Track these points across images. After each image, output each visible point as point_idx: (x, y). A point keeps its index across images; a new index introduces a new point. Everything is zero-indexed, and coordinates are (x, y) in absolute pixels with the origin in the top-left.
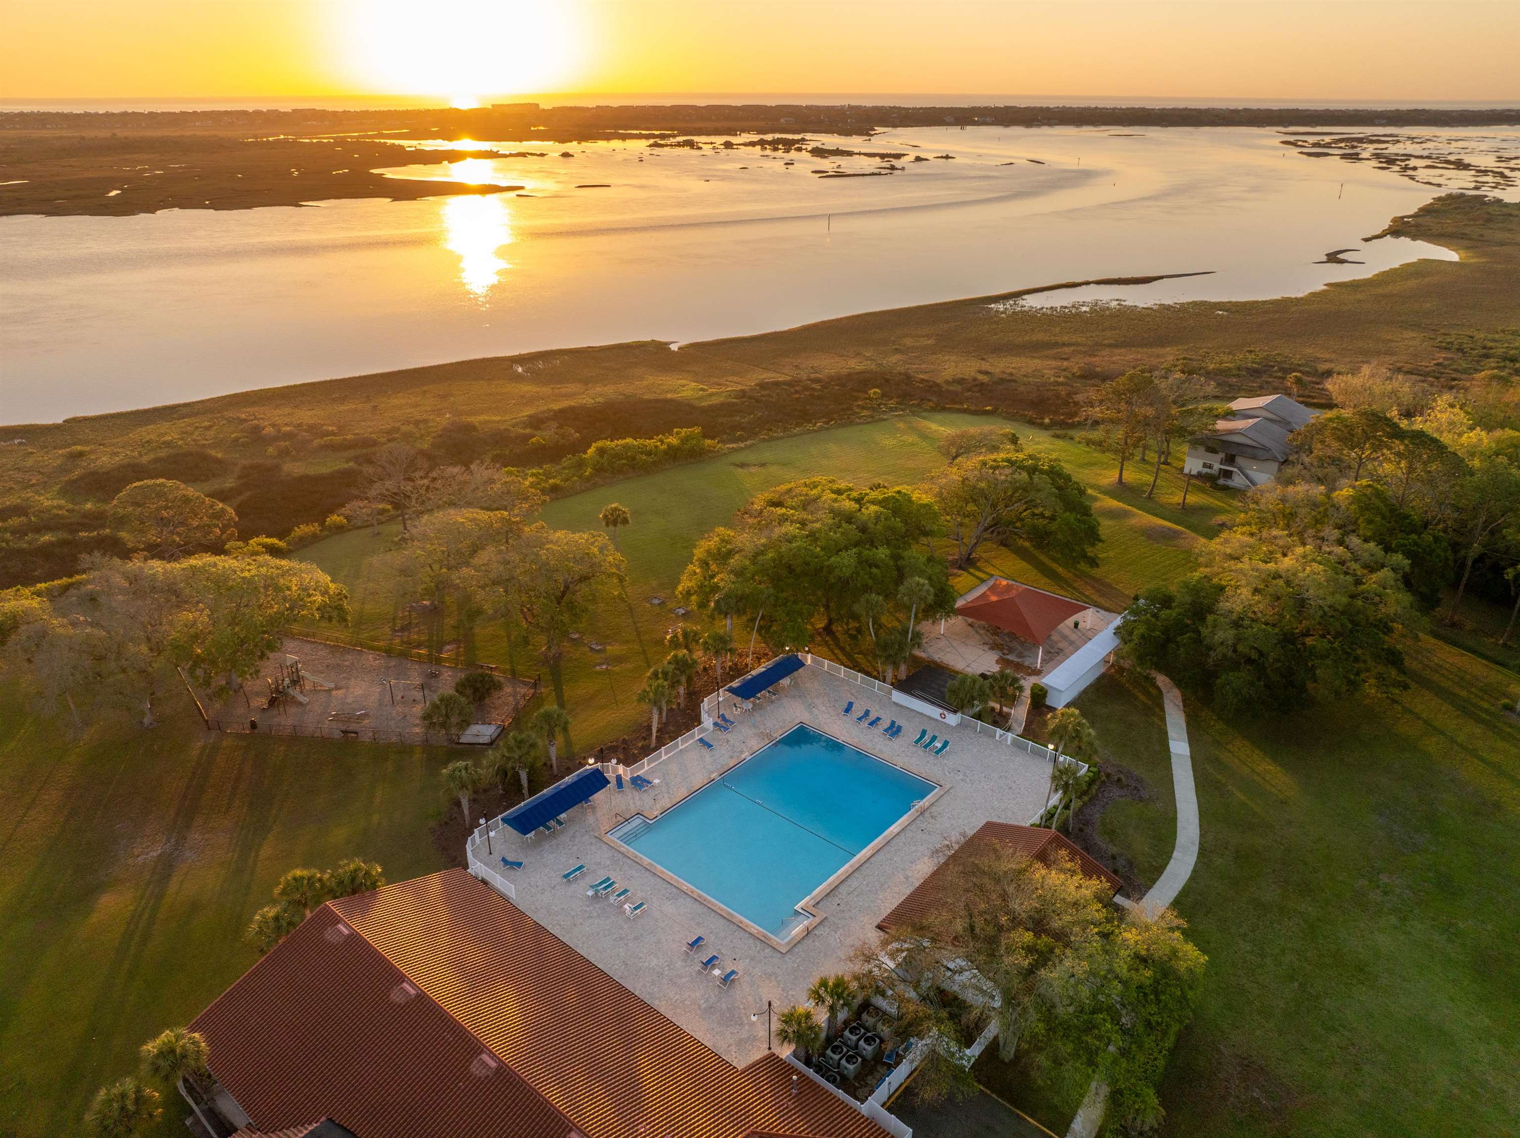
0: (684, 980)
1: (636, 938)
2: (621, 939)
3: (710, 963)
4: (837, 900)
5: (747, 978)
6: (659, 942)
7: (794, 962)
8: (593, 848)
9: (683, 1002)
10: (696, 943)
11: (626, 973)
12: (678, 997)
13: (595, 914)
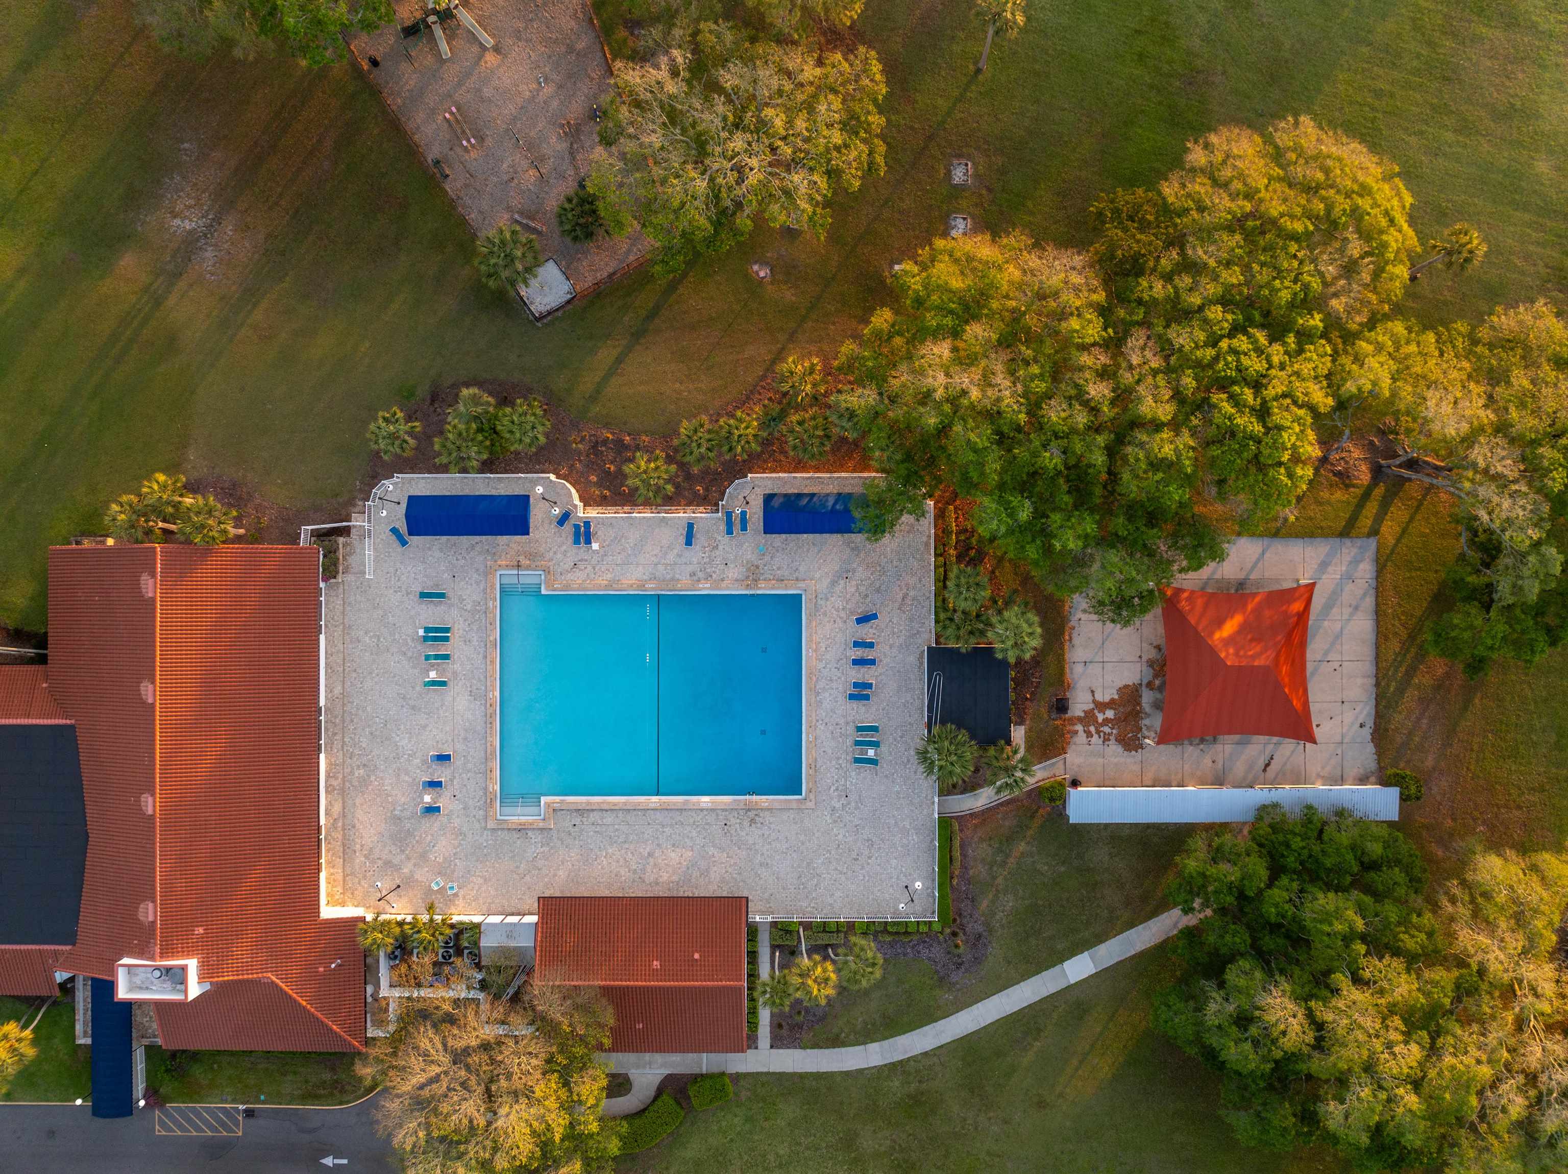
0: (407, 778)
1: (413, 708)
2: (404, 698)
3: (434, 785)
4: (577, 821)
5: (445, 820)
6: (424, 727)
7: (487, 841)
8: (475, 576)
9: (388, 795)
10: (443, 758)
11: (378, 733)
12: (389, 788)
13: (410, 654)
